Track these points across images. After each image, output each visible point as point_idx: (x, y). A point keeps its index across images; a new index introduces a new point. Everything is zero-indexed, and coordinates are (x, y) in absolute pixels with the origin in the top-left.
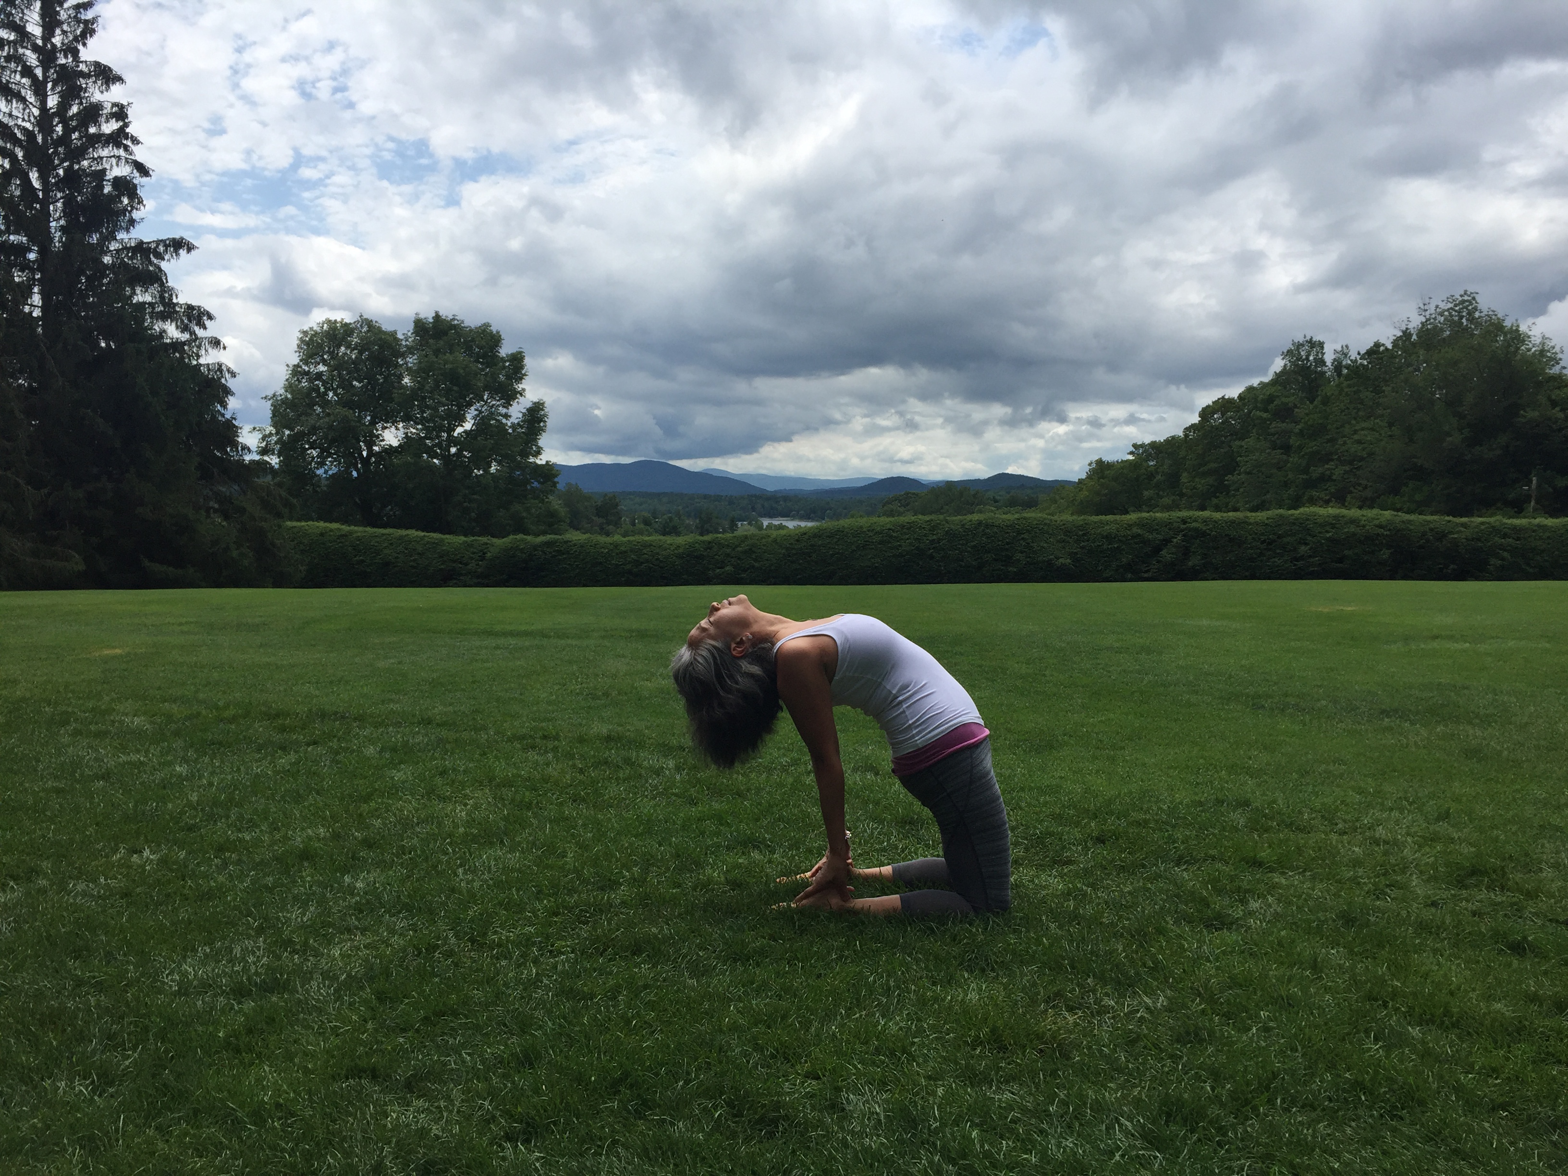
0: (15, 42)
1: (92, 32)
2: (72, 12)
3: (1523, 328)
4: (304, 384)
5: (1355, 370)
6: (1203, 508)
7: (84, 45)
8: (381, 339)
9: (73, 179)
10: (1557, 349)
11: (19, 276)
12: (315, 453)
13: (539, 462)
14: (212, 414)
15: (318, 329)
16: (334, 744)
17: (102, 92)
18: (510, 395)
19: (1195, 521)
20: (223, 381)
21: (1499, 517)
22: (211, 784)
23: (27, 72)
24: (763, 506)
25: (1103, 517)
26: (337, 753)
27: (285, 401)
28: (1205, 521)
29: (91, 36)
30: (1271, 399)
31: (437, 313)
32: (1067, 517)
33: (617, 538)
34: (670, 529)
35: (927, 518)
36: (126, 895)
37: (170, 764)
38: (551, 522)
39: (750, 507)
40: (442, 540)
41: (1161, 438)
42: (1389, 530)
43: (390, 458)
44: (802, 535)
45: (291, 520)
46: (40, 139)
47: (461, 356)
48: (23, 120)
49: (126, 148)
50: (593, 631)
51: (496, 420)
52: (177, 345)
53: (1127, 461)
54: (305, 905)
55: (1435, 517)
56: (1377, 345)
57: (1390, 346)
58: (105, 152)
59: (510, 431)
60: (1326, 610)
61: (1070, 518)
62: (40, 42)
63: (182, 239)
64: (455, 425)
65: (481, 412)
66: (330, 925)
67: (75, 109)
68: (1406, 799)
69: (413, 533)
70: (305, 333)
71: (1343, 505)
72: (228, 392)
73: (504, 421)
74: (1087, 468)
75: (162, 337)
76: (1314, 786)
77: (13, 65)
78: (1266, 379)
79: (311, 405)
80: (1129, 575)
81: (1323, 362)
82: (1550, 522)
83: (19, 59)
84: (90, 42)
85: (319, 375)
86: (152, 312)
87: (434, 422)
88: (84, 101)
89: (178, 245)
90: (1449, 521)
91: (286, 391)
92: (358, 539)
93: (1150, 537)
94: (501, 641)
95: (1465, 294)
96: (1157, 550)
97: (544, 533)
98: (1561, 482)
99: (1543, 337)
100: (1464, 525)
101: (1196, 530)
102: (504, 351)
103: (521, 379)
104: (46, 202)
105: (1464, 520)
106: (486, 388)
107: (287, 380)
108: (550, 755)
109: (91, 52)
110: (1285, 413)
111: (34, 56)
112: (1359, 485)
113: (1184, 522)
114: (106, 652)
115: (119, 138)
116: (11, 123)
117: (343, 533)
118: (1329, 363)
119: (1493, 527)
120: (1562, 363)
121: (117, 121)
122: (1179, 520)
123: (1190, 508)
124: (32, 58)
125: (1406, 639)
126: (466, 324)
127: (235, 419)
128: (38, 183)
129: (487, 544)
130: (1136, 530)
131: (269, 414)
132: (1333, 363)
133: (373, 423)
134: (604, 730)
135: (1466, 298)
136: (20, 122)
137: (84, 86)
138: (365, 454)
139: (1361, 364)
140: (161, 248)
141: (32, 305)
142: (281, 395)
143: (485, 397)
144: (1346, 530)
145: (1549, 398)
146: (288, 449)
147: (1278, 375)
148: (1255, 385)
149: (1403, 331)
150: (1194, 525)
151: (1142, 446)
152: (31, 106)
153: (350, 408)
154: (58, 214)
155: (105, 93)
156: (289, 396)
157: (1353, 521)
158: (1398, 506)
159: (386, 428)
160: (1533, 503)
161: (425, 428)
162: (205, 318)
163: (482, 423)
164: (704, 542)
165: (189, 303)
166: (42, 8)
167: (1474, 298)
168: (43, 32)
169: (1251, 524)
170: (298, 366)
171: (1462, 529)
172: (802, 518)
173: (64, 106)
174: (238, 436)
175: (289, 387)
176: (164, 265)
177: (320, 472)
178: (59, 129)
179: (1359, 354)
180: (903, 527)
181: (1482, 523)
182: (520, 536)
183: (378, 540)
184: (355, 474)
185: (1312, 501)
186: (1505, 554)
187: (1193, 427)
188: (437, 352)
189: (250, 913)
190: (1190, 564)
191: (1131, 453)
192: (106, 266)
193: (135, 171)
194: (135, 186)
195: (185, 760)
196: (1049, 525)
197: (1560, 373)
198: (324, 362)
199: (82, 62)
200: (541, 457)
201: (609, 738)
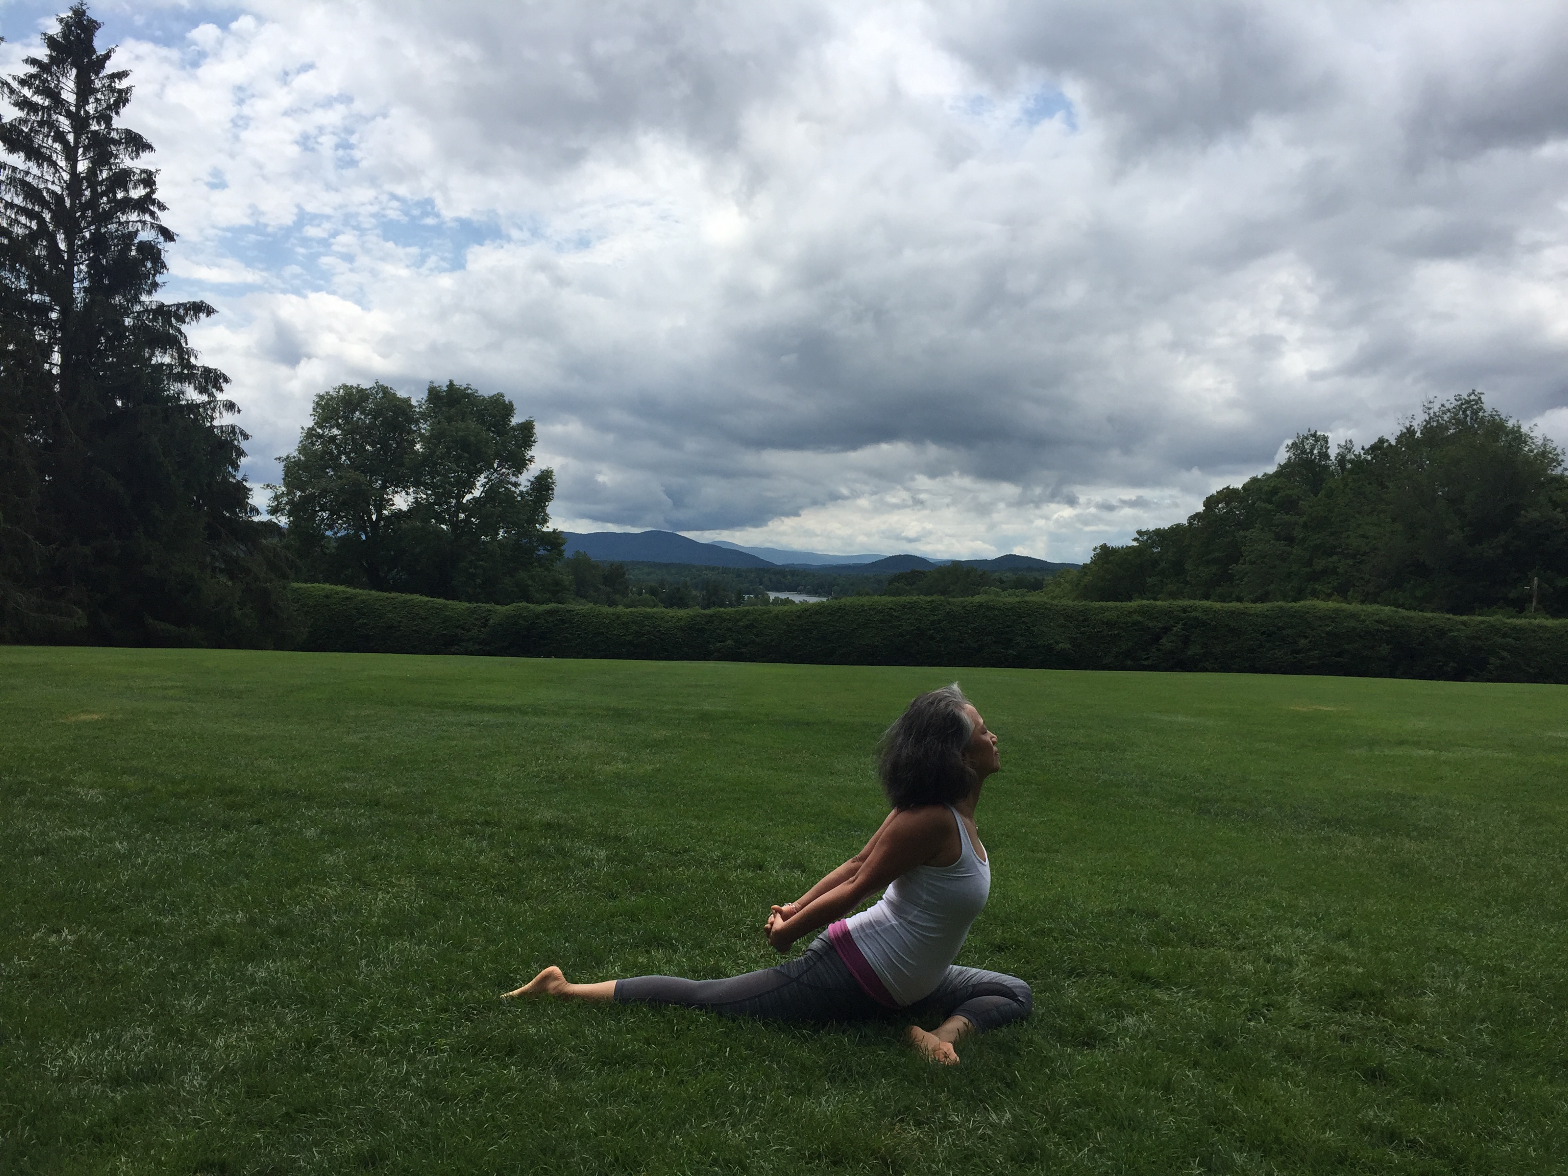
0: (49, 108)
1: (127, 101)
2: (106, 82)
3: (1524, 429)
4: (318, 446)
5: (1358, 463)
6: (1207, 597)
7: (117, 113)
8: (395, 406)
9: (99, 243)
10: (1559, 451)
11: (40, 335)
12: (325, 515)
13: (545, 529)
14: (223, 476)
15: (334, 394)
16: (277, 825)
17: (132, 159)
18: (520, 464)
19: (1195, 610)
20: (236, 443)
21: (1499, 617)
22: (145, 863)
23: (60, 137)
24: (770, 580)
25: (1103, 604)
26: (277, 834)
27: (297, 463)
28: (1206, 611)
29: (124, 106)
30: (1274, 491)
31: (451, 382)
32: (1068, 602)
33: (620, 609)
34: (676, 599)
35: (928, 599)
36: (33, 976)
37: (111, 841)
38: (556, 591)
39: (757, 580)
40: (446, 606)
41: (1165, 525)
42: (1390, 626)
43: (399, 522)
44: (806, 611)
45: (297, 581)
46: (68, 203)
47: (472, 425)
48: (53, 183)
49: (152, 214)
50: (571, 708)
51: (505, 487)
52: (193, 407)
53: (1130, 547)
54: (201, 995)
55: (1435, 615)
56: (1381, 441)
57: (1393, 443)
58: (134, 217)
59: (519, 499)
60: (1305, 710)
61: (1070, 603)
62: (73, 109)
63: (202, 302)
64: (464, 492)
65: (490, 480)
66: (224, 1015)
67: (105, 174)
68: (1316, 914)
69: (417, 597)
70: (321, 397)
71: (1346, 600)
72: (241, 453)
73: (513, 489)
74: (1092, 554)
75: (179, 399)
76: (1230, 898)
77: (46, 130)
78: (1271, 469)
79: (323, 469)
80: (1129, 662)
81: (1326, 456)
82: (1550, 622)
83: (52, 125)
84: (123, 111)
85: (333, 438)
86: (170, 373)
87: (444, 488)
88: (113, 167)
89: (199, 309)
90: (1449, 619)
91: (300, 453)
92: (363, 601)
93: (1150, 625)
94: (475, 717)
95: (1473, 393)
96: (1157, 638)
97: (548, 601)
98: (1561, 583)
99: (1545, 439)
100: (1464, 623)
101: (1196, 618)
102: (516, 420)
103: (530, 446)
104: (71, 263)
105: (1465, 618)
106: (497, 455)
107: (301, 442)
108: (485, 843)
109: (122, 121)
110: (1289, 505)
111: (67, 122)
112: (1362, 578)
113: (1184, 610)
114: (83, 717)
115: (145, 204)
116: (42, 186)
117: (348, 595)
118: (1333, 458)
119: (1493, 626)
120: (1564, 465)
121: (145, 188)
122: (1180, 609)
123: (1193, 597)
124: (64, 123)
125: (1372, 743)
126: (480, 393)
127: (246, 481)
128: (64, 244)
129: (490, 611)
130: (1137, 617)
131: (281, 474)
132: (1336, 457)
133: (384, 487)
134: (548, 815)
135: (1472, 397)
136: (50, 186)
137: (115, 152)
138: (374, 517)
139: (1365, 459)
140: (182, 312)
141: (51, 364)
142: (294, 457)
143: (495, 465)
144: (1346, 624)
145: (1550, 500)
146: (296, 510)
147: (1282, 468)
148: (1259, 477)
149: (1407, 429)
150: (1194, 614)
151: (1147, 533)
152: (61, 170)
153: (362, 472)
154: (82, 276)
155: (135, 160)
156: (302, 458)
157: (1353, 616)
158: (1401, 601)
159: (397, 492)
160: (1534, 604)
161: (434, 493)
162: (221, 381)
163: (491, 492)
164: (705, 615)
165: (206, 365)
166: (77, 76)
167: (1480, 398)
168: (77, 99)
169: (1250, 615)
170: (311, 429)
171: (1463, 627)
172: (809, 593)
173: (92, 172)
174: (248, 498)
175: (303, 450)
176: (184, 328)
177: (329, 533)
178: (87, 193)
179: (1363, 449)
180: (904, 607)
181: (1482, 622)
182: (524, 604)
183: (383, 603)
184: (364, 537)
185: (1315, 594)
186: (1505, 654)
187: (1197, 516)
188: (449, 419)
189: (148, 1000)
190: (1190, 653)
191: (1135, 540)
192: (126, 329)
193: (159, 235)
194: (159, 251)
195: (128, 837)
196: (1050, 610)
197: (1562, 475)
198: (338, 426)
199: (113, 129)
200: (548, 524)
201: (549, 826)
